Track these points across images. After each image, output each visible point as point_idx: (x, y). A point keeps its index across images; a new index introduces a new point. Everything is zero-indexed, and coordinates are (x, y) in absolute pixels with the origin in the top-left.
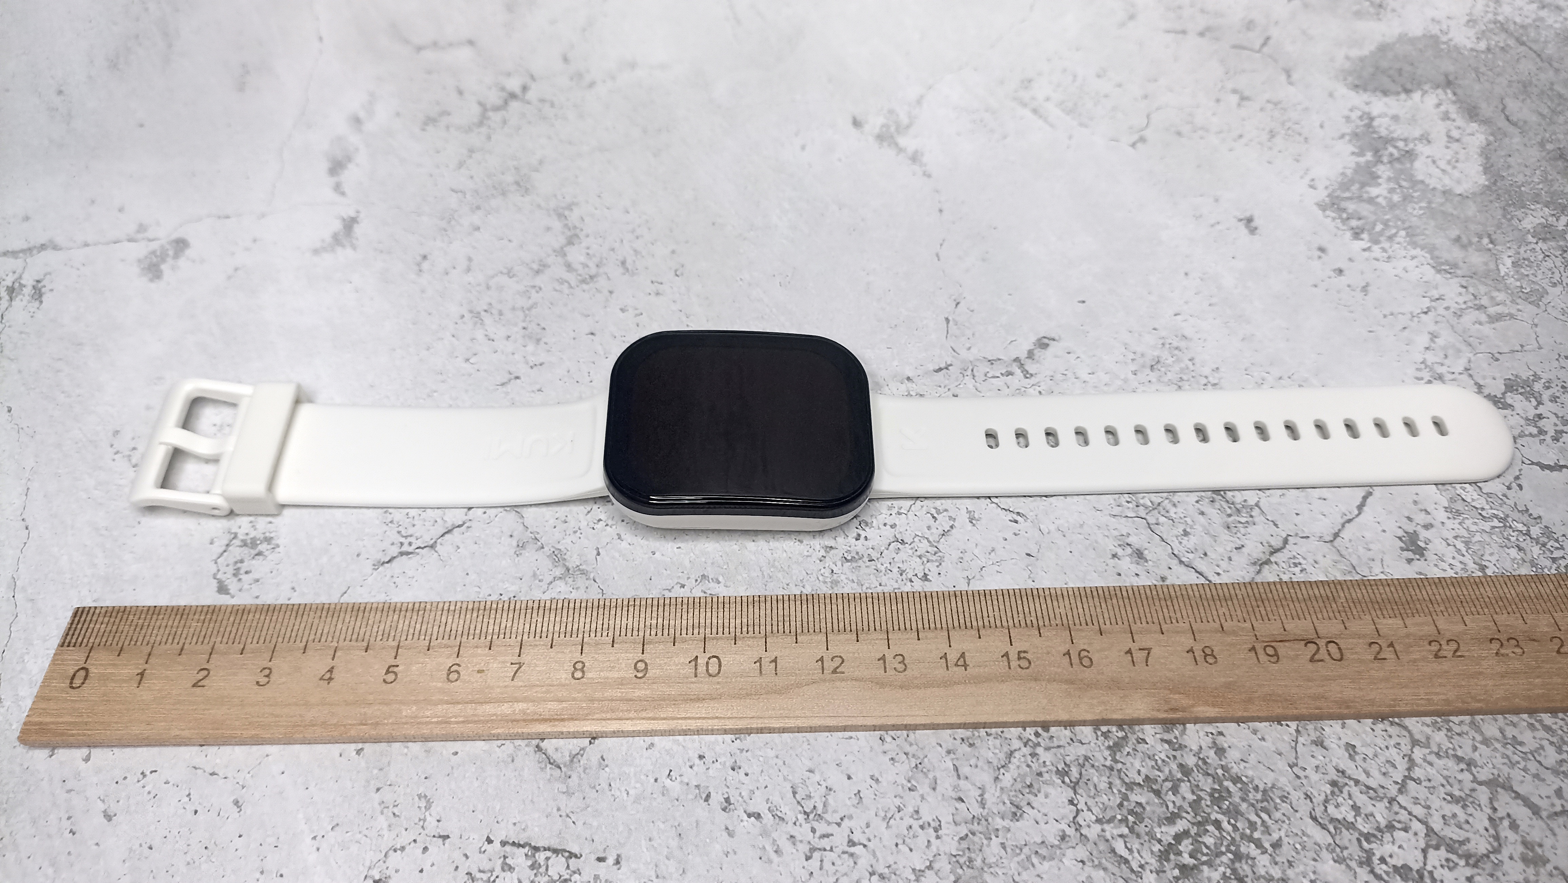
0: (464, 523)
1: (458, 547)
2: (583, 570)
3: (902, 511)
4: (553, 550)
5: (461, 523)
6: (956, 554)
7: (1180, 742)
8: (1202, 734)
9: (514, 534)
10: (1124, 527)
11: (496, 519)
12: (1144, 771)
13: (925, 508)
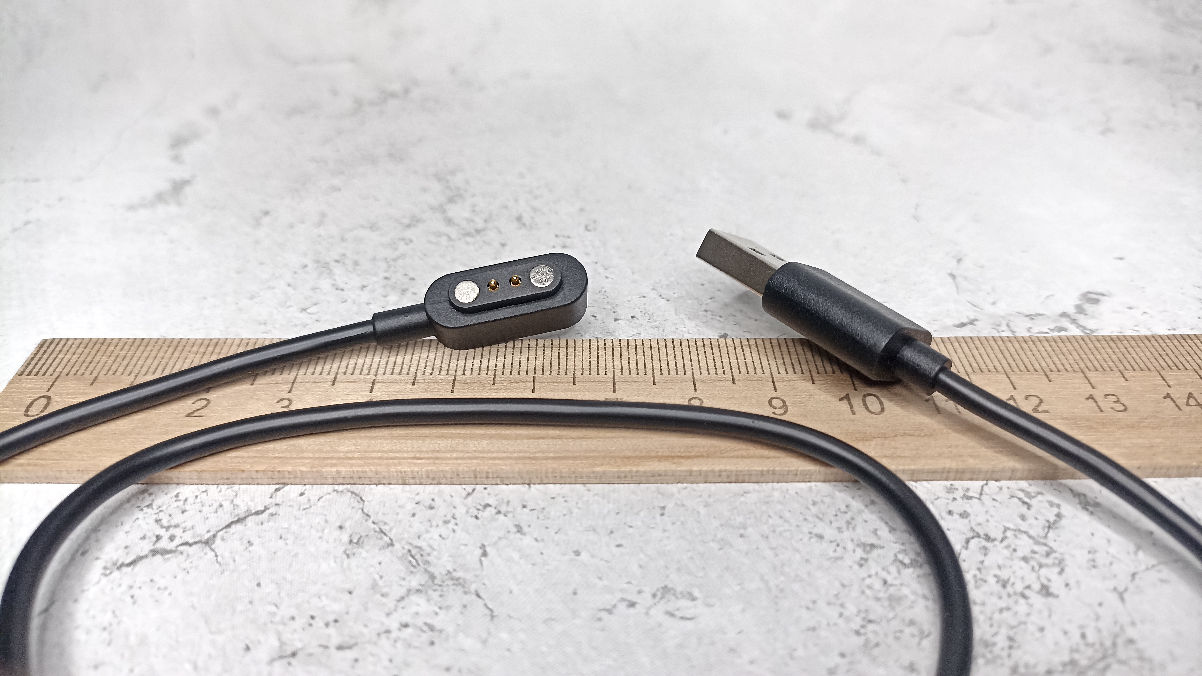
0: (266, 509)
1: (250, 543)
2: (458, 579)
3: (970, 494)
4: (407, 547)
5: (262, 508)
6: (1082, 557)
9: (347, 525)
11: (320, 504)
13: (1005, 490)
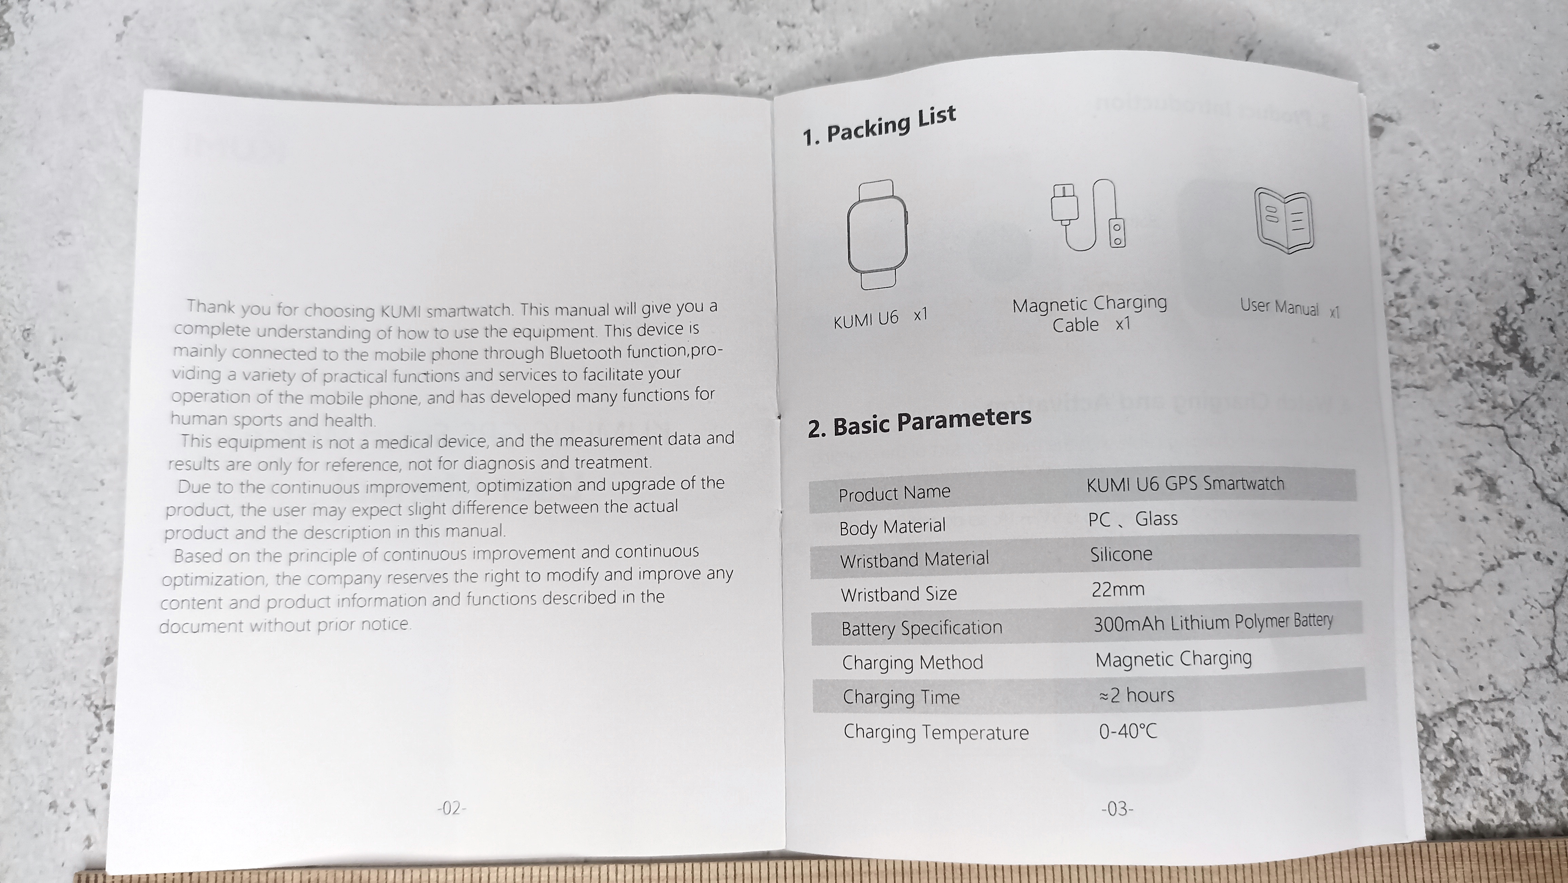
7: (1521, 770)
8: (1549, 758)
10: (1474, 440)
12: (1475, 813)
